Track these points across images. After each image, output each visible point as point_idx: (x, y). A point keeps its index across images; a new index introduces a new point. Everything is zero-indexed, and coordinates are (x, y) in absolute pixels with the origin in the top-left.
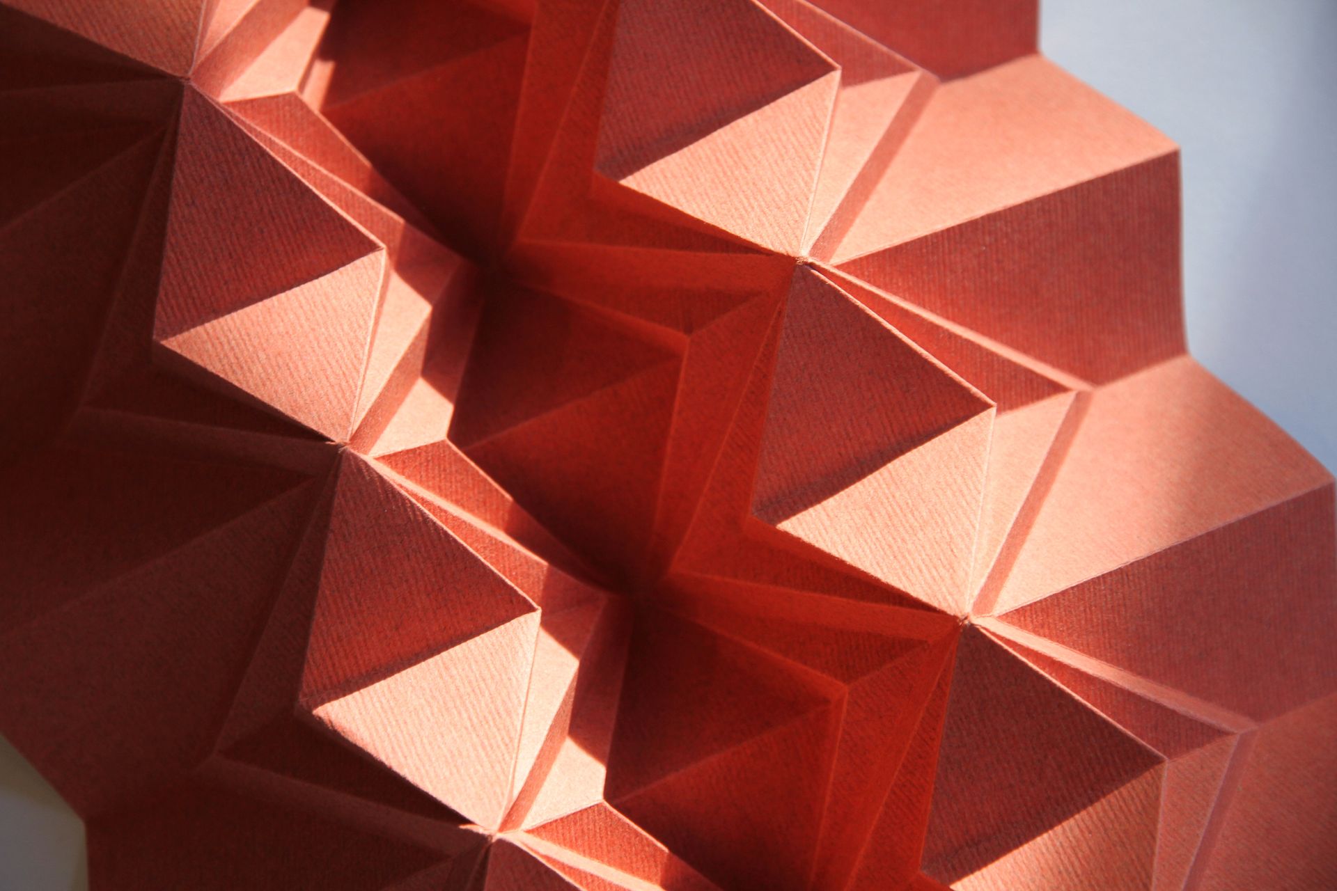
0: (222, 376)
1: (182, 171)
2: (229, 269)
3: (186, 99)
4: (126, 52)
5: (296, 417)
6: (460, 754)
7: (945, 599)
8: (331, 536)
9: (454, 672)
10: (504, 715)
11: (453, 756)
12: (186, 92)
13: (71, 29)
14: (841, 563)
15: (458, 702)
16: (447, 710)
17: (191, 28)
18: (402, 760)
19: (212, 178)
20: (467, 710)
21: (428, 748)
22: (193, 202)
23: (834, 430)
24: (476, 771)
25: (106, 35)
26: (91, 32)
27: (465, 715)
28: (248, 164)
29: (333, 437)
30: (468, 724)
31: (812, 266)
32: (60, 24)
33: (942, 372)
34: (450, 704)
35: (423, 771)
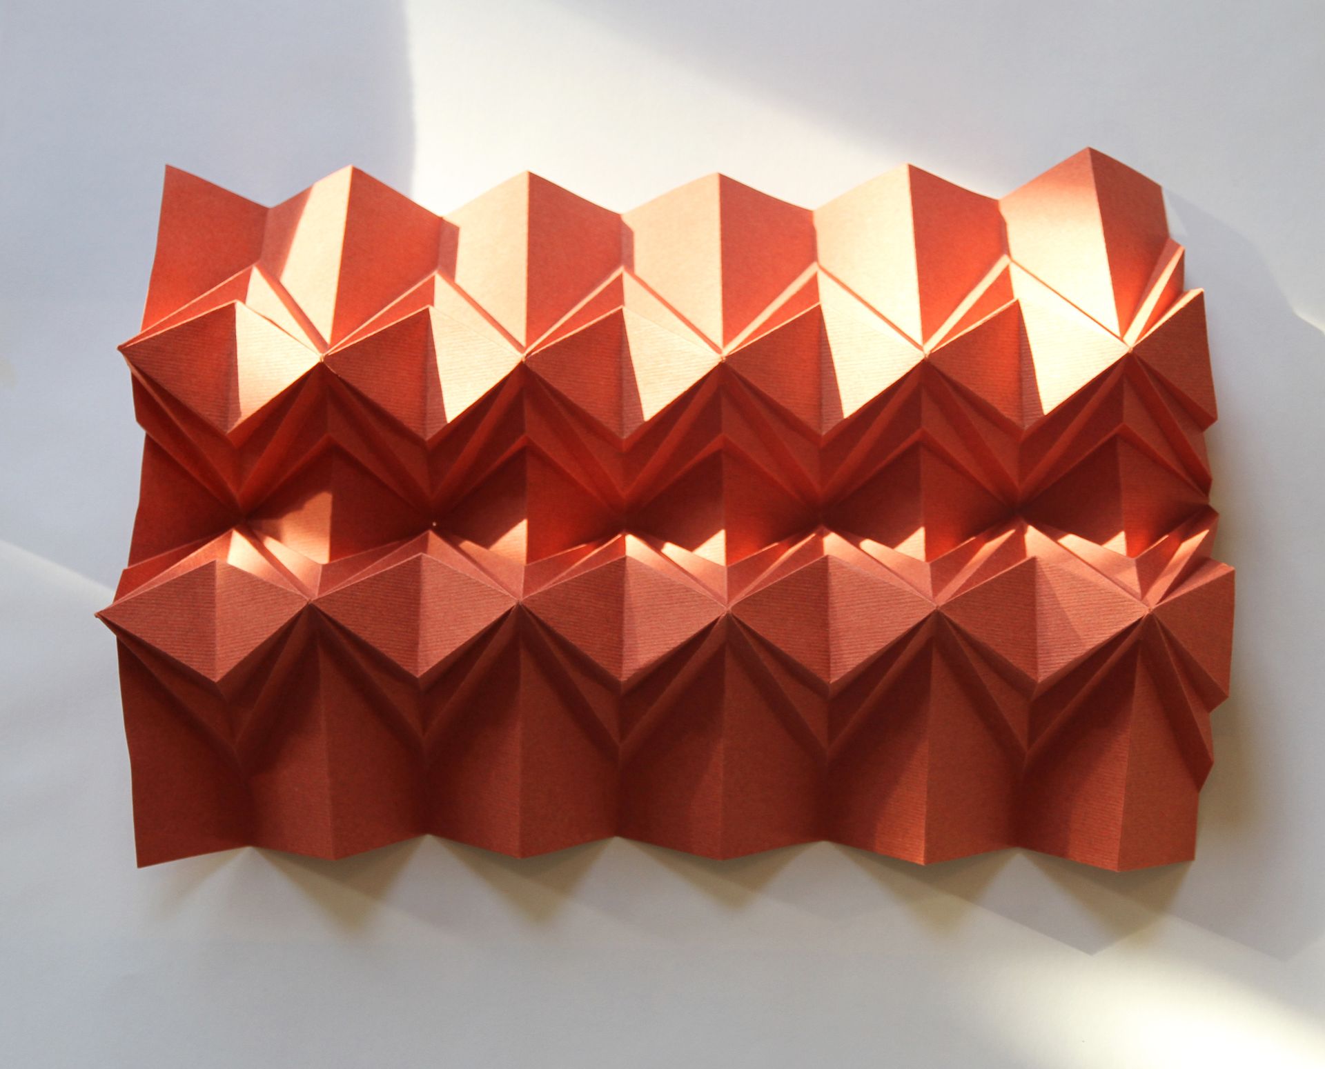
0: (454, 649)
1: (350, 625)
2: (401, 627)
3: (319, 606)
4: (279, 626)
5: (493, 620)
6: (681, 614)
7: (708, 364)
8: (555, 629)
9: (639, 605)
10: (672, 588)
11: (681, 618)
12: (316, 604)
13: (251, 650)
14: (668, 406)
15: (656, 607)
16: (657, 614)
17: (281, 592)
18: (673, 641)
19: (358, 613)
20: (661, 604)
21: (672, 628)
22: (365, 627)
23: (602, 383)
24: (693, 609)
25: (263, 634)
26: (258, 641)
27: (664, 606)
28: (358, 593)
29: (512, 606)
30: (668, 606)
31: (528, 355)
32: (246, 655)
33: (599, 322)
34: (655, 611)
35: (683, 634)
